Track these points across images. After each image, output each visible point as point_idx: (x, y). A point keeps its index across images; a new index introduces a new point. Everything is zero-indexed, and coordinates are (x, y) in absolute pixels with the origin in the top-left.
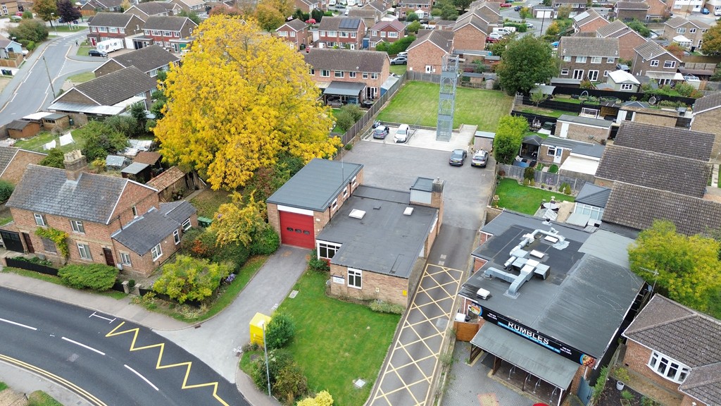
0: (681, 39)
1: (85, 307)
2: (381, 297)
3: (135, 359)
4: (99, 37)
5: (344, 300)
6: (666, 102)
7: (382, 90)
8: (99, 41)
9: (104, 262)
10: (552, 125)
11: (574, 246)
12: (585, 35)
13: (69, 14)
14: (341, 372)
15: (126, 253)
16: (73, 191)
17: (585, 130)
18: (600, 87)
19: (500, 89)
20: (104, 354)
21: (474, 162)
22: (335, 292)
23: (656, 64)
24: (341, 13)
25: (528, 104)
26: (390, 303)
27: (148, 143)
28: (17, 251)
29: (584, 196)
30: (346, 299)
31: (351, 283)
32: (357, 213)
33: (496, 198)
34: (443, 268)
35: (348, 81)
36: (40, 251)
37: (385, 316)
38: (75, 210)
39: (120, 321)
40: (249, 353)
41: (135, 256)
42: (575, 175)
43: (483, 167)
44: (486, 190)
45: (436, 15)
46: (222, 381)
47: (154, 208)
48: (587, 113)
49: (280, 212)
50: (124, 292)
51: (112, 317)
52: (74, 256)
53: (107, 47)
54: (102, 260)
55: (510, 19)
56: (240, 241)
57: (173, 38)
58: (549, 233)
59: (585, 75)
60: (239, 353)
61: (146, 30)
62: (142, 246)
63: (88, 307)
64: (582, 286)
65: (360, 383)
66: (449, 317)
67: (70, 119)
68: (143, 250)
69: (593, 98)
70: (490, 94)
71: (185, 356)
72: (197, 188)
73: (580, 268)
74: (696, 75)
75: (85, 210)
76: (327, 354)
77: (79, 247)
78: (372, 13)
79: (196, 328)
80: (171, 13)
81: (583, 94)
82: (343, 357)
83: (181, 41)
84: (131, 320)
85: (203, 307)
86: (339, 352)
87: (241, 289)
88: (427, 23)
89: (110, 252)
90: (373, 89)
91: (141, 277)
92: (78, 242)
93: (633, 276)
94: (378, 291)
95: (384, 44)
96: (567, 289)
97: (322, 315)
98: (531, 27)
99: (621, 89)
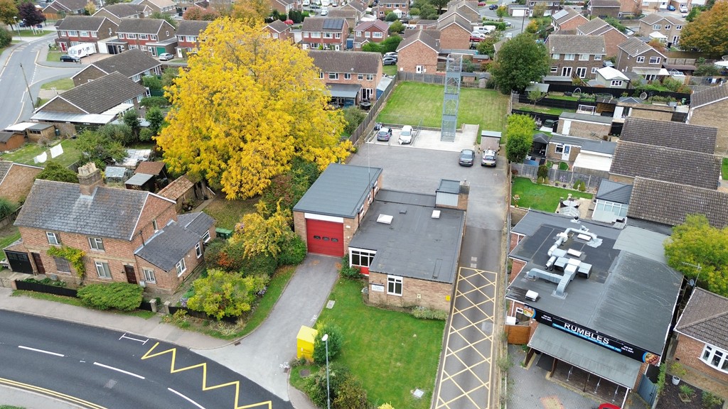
0: (657, 35)
1: (112, 328)
2: (423, 303)
3: (178, 381)
4: (69, 42)
5: (383, 308)
6: (657, 97)
7: (378, 91)
8: (69, 46)
9: (126, 280)
10: (554, 123)
11: (608, 243)
12: (565, 33)
13: (32, 18)
14: (397, 383)
15: (150, 269)
16: (89, 207)
17: (587, 127)
18: (591, 84)
19: (493, 88)
20: (143, 378)
21: (485, 161)
22: (373, 300)
23: (642, 60)
24: (317, 13)
25: (524, 102)
26: (432, 309)
27: (148, 152)
28: (24, 272)
29: (604, 193)
30: (386, 307)
31: (391, 290)
32: (385, 218)
33: (517, 197)
34: (476, 270)
35: (342, 82)
36: (52, 271)
37: (429, 322)
38: (93, 227)
39: (153, 341)
40: (297, 368)
41: (160, 272)
42: (589, 172)
43: (493, 166)
44: (502, 189)
45: (414, 14)
46: (276, 400)
47: (172, 221)
48: (583, 109)
49: (307, 220)
50: (151, 310)
51: (144, 339)
52: (91, 275)
53: (80, 52)
54: (123, 278)
55: (487, 17)
56: (268, 251)
57: (150, 41)
58: (580, 231)
59: (574, 72)
60: (286, 369)
61: (120, 33)
62: (167, 261)
63: (117, 329)
64: (626, 284)
65: (419, 393)
66: (494, 321)
67: (56, 129)
68: (168, 266)
69: (586, 95)
70: (484, 93)
71: (229, 375)
72: (206, 198)
73: (619, 265)
74: (680, 71)
75: (105, 226)
76: (379, 366)
77: (97, 265)
78: (352, 14)
79: (236, 344)
80: (142, 15)
81: (576, 92)
82: (395, 367)
83: (158, 44)
84: (165, 341)
85: (240, 323)
86: (390, 362)
87: (275, 301)
88: (407, 23)
89: (132, 269)
90: (368, 91)
91: (166, 294)
92: (96, 260)
93: (671, 270)
94: (420, 297)
95: (370, 45)
96: (612, 287)
97: (365, 324)
98: (509, 25)
99: (611, 86)
